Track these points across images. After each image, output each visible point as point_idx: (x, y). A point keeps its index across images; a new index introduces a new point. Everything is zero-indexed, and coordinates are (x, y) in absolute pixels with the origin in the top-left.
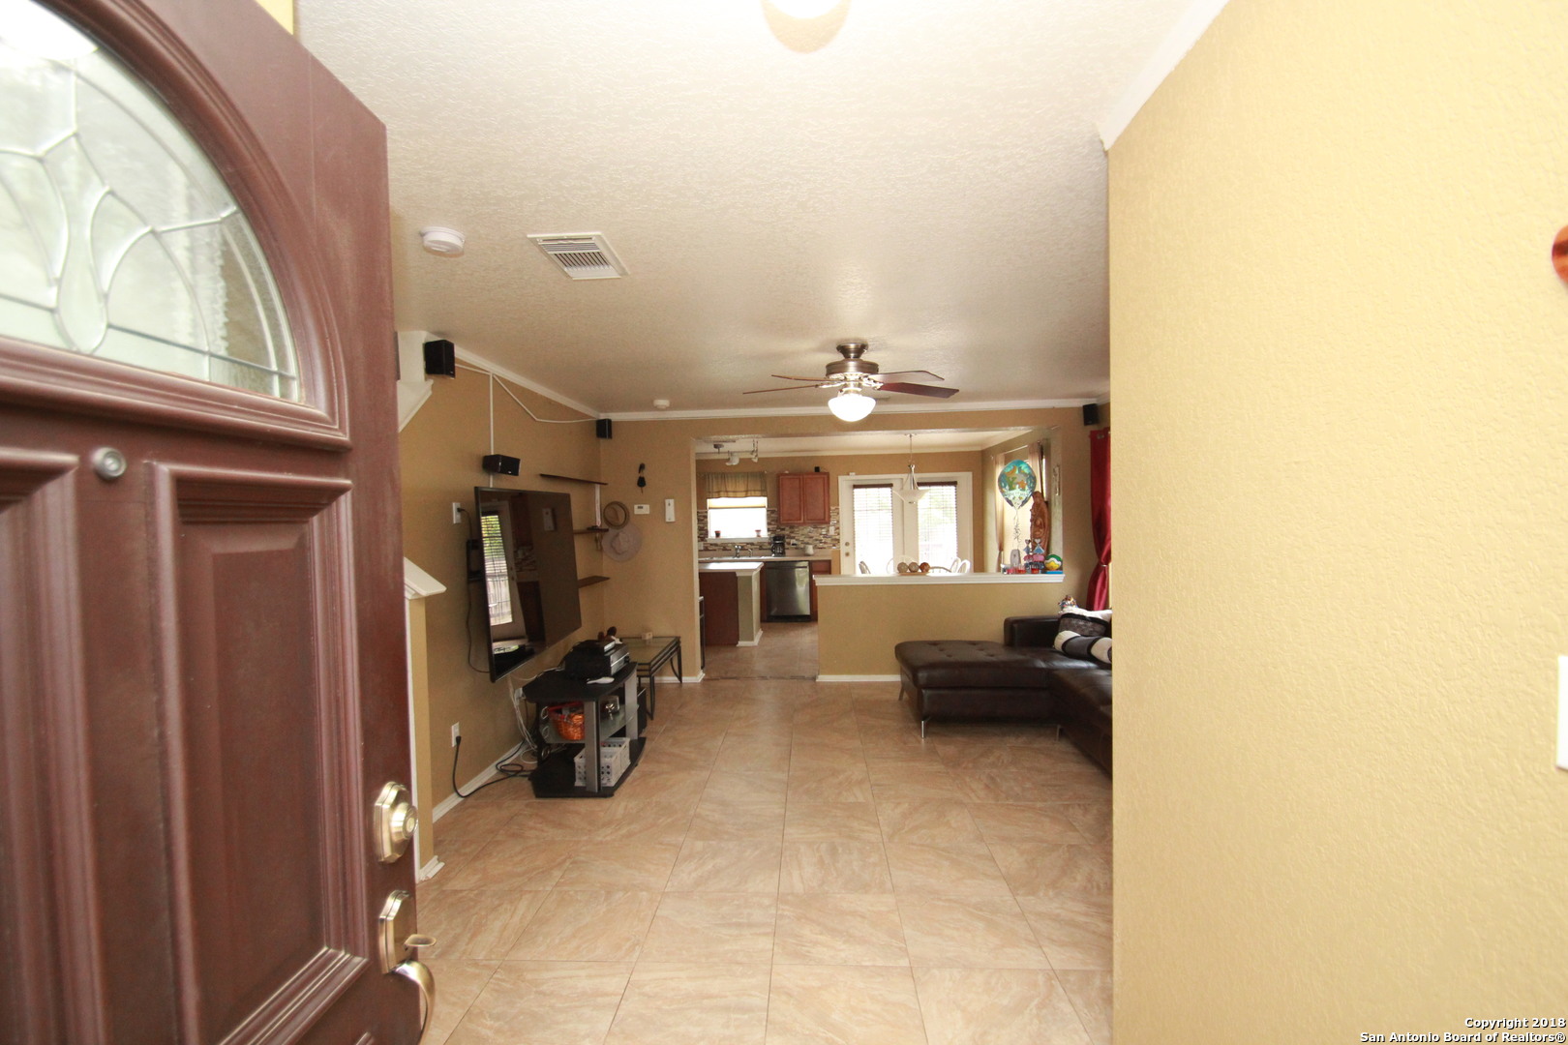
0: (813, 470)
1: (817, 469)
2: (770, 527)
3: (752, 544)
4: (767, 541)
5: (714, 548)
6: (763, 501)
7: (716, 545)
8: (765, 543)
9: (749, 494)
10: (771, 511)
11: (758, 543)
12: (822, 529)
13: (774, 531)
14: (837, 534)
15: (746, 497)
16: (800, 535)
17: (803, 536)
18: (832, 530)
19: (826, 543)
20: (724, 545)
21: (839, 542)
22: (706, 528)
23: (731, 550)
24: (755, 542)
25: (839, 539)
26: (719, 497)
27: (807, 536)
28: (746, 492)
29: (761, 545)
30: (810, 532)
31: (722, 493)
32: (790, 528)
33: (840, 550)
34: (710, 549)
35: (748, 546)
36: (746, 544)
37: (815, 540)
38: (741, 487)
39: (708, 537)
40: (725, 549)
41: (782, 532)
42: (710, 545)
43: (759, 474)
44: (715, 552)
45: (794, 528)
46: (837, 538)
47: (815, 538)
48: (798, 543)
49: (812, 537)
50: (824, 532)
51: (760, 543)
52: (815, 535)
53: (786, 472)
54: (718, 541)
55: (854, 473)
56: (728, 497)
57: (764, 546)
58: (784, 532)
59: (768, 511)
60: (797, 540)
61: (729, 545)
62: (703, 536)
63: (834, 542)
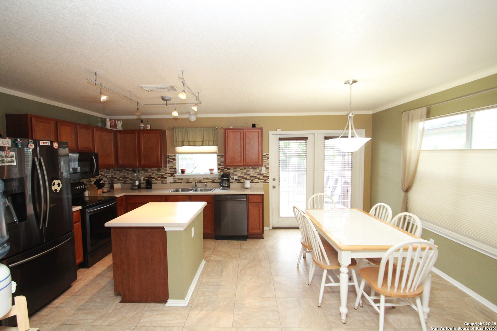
0: (251, 126)
1: (254, 126)
2: (220, 167)
3: (207, 179)
4: (218, 177)
5: (180, 181)
6: (215, 148)
7: (182, 179)
8: (216, 179)
9: (205, 143)
10: (220, 156)
11: (212, 179)
12: (256, 169)
13: (222, 170)
14: (267, 173)
15: (202, 145)
16: (241, 173)
17: (243, 174)
18: (263, 170)
19: (259, 179)
20: (187, 179)
21: (268, 178)
22: (174, 167)
23: (192, 183)
24: (209, 177)
25: (269, 177)
26: (183, 145)
27: (246, 174)
28: (202, 141)
29: (213, 180)
30: (248, 171)
31: (185, 143)
32: (233, 168)
33: (269, 184)
34: (177, 182)
35: (204, 180)
36: (202, 179)
37: (251, 177)
38: (199, 138)
39: (176, 174)
40: (188, 182)
41: (228, 170)
42: (178, 179)
43: (211, 129)
44: (181, 184)
45: (236, 168)
46: (267, 176)
47: (251, 175)
48: (239, 179)
49: (249, 175)
50: (258, 171)
51: (213, 179)
52: (252, 173)
53: (231, 127)
54: (183, 177)
55: (280, 130)
56: (189, 145)
57: (215, 182)
58: (230, 170)
59: (218, 155)
60: (239, 177)
61: (191, 179)
62: (172, 173)
63: (265, 178)
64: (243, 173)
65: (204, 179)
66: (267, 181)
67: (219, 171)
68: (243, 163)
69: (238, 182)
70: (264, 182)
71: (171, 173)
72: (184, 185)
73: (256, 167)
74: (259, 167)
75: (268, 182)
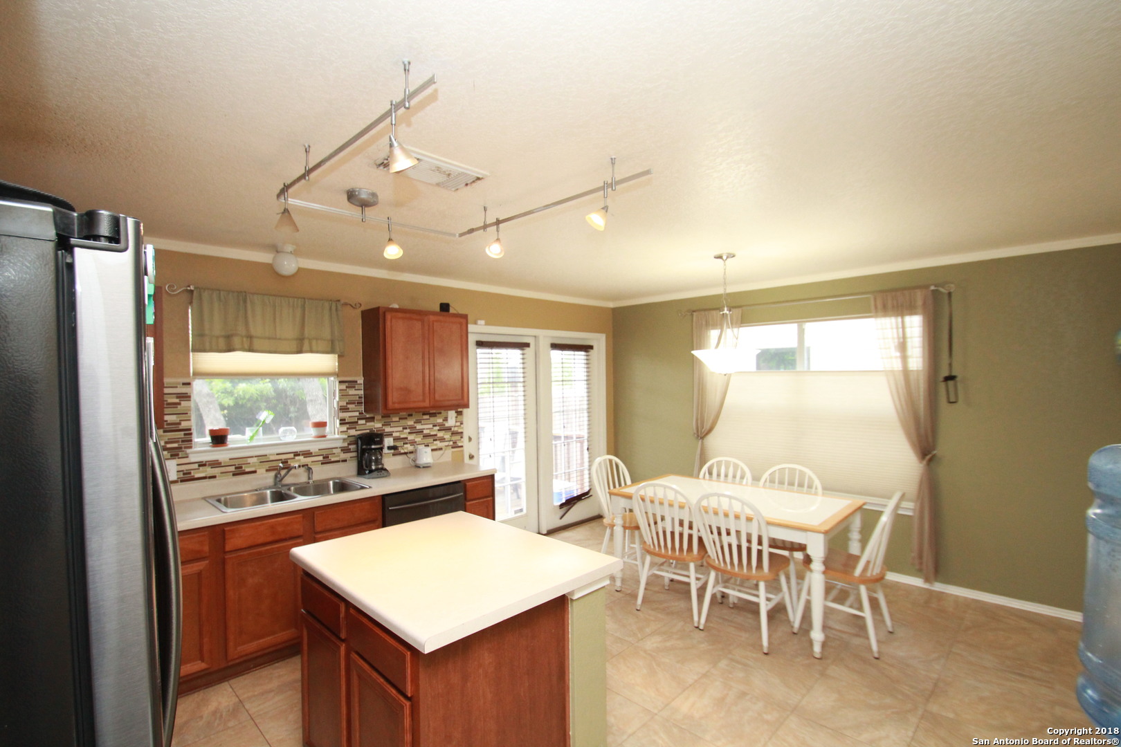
0: (437, 309)
1: (445, 307)
2: (346, 415)
3: (307, 454)
4: (340, 444)
5: (209, 471)
6: (327, 362)
7: (215, 464)
8: (334, 451)
9: (306, 346)
10: (347, 384)
11: (322, 452)
12: (436, 416)
13: (352, 424)
14: (458, 424)
15: (300, 351)
16: (401, 429)
17: (405, 431)
18: (452, 419)
19: (442, 440)
20: (237, 462)
21: (462, 437)
22: (184, 425)
23: (255, 472)
24: (314, 448)
25: (462, 433)
26: (230, 349)
27: (414, 431)
28: (297, 339)
29: (326, 457)
30: (418, 422)
31: (236, 341)
32: (382, 417)
33: (463, 451)
34: (197, 476)
35: (297, 458)
36: (292, 455)
37: (426, 436)
38: (288, 330)
39: (191, 447)
40: (239, 471)
41: (368, 424)
42: (202, 464)
43: (327, 305)
44: (212, 481)
45: (389, 417)
46: (460, 431)
47: (425, 432)
48: (398, 444)
49: (421, 432)
50: (440, 421)
51: (325, 453)
52: (426, 427)
53: (396, 306)
54: (221, 454)
55: (482, 322)
56: (251, 350)
57: (333, 459)
58: (372, 424)
59: (340, 382)
60: (396, 439)
61: (250, 460)
62: (175, 445)
63: (455, 438)
64: (406, 428)
65: (296, 454)
66: (460, 444)
67: (344, 428)
68: (427, 401)
69: (394, 455)
70: (452, 448)
71: (169, 446)
72: (225, 485)
73: (434, 411)
74: (442, 412)
75: (462, 446)
